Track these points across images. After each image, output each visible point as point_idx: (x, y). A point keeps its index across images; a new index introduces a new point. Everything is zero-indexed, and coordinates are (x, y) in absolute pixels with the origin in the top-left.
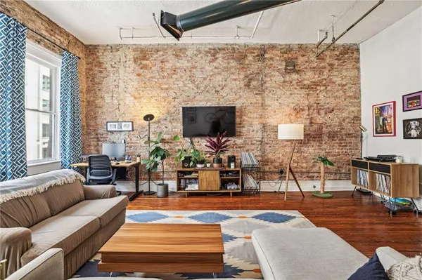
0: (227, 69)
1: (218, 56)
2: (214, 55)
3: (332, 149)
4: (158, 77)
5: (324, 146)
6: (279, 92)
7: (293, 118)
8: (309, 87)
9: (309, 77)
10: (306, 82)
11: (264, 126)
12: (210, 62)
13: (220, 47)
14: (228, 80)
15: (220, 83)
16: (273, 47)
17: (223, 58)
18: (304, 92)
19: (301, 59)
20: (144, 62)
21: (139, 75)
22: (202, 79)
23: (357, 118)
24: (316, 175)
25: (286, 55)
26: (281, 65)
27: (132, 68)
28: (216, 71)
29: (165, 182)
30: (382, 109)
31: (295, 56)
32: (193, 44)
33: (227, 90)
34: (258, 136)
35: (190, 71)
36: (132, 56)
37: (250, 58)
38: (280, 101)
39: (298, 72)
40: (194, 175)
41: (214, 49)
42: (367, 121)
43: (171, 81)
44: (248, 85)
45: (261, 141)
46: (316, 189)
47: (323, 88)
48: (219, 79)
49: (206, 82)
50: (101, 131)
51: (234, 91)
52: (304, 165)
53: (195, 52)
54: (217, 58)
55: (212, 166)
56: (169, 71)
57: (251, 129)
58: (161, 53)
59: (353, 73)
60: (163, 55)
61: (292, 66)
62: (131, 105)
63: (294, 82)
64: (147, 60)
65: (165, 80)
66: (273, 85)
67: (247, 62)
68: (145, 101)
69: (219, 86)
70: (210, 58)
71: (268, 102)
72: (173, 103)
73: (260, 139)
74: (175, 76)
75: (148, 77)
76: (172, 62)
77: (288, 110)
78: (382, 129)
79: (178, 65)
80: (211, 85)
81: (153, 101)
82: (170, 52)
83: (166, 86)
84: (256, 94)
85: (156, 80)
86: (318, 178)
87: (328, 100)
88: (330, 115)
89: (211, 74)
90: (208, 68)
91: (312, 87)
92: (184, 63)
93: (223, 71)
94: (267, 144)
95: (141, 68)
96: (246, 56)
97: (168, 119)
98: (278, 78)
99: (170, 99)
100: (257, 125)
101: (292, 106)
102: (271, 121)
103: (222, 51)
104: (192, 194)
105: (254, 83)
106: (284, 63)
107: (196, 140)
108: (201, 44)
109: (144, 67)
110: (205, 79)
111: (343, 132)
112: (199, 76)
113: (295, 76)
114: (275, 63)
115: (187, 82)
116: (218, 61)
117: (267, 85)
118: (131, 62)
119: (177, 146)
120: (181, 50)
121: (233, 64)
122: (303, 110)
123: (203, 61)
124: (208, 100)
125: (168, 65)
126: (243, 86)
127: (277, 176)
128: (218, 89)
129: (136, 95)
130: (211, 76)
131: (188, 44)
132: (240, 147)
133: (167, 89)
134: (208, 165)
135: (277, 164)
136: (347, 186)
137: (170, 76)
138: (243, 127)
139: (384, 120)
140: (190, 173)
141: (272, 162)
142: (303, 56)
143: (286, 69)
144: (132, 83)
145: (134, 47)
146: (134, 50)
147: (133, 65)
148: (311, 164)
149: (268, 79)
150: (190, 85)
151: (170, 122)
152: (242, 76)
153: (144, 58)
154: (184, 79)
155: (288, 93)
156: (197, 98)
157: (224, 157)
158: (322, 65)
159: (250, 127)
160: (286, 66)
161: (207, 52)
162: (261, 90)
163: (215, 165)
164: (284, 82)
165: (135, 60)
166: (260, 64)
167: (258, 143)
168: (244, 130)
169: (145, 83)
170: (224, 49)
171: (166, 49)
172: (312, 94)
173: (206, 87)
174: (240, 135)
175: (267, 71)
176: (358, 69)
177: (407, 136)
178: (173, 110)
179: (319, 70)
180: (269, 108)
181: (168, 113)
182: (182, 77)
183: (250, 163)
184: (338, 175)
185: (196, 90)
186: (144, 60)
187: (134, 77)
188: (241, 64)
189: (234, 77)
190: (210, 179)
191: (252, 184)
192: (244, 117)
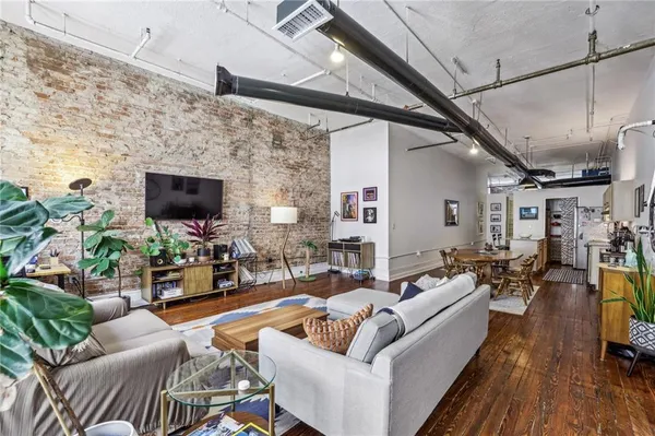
0: (207, 127)
1: (196, 105)
2: (191, 102)
3: (310, 233)
4: (91, 111)
5: (305, 230)
6: (267, 168)
7: (279, 199)
8: (292, 168)
9: (294, 156)
10: (291, 162)
11: (252, 208)
12: (185, 111)
13: (200, 93)
14: (211, 142)
15: (200, 145)
16: (262, 113)
17: (204, 110)
18: (288, 172)
19: (287, 136)
20: (56, 75)
21: (41, 96)
22: (173, 134)
23: (328, 203)
24: (298, 260)
25: (273, 127)
26: (269, 137)
27: (23, 78)
28: (194, 126)
29: (123, 293)
30: (348, 197)
31: (282, 130)
32: (159, 75)
33: (208, 155)
34: (245, 218)
35: (154, 117)
36: (21, 53)
37: (237, 121)
38: (268, 179)
39: (284, 148)
40: (171, 276)
41: (192, 94)
42: (336, 205)
43: (118, 124)
44: (234, 154)
45: (249, 226)
46: (303, 275)
47: (304, 170)
48: (197, 139)
49: (180, 139)
51: (217, 158)
52: (289, 251)
53: (162, 89)
54: (195, 108)
55: (196, 260)
56: (114, 107)
57: (238, 210)
58: (97, 70)
59: (325, 159)
60: (101, 76)
61: (278, 142)
62: (22, 152)
63: (281, 160)
64: (64, 72)
65: (107, 120)
66: (262, 159)
67: (233, 124)
68: (61, 150)
69: (198, 148)
70: (185, 105)
71: (256, 178)
72: (122, 163)
73: (247, 223)
74: (124, 118)
75: (68, 105)
76: (117, 94)
77: (275, 191)
78: (348, 215)
79: (132, 101)
80: (187, 145)
81: (80, 152)
82: (116, 74)
83: (109, 132)
84: (244, 167)
85: (87, 117)
86: (302, 263)
87: (309, 183)
88: (310, 199)
89: (187, 128)
90: (181, 117)
91: (295, 167)
92: (143, 101)
93: (203, 128)
94: (255, 228)
95: (49, 85)
96: (232, 115)
97: (113, 188)
98: (266, 152)
99: (117, 155)
100: (244, 207)
101: (279, 185)
102: (260, 202)
103: (203, 102)
104: (172, 304)
105: (241, 153)
106: (272, 136)
107: (164, 223)
108: (171, 80)
109: (59, 85)
110: (178, 134)
111: (319, 216)
112: (168, 128)
113: (281, 153)
114: (264, 134)
115: (148, 133)
116: (196, 112)
117: (255, 158)
118: (18, 64)
119: (132, 233)
120: (138, 77)
121: (217, 122)
122: (289, 192)
123: (174, 107)
124: (182, 167)
125: (111, 96)
126: (228, 154)
127: (265, 265)
128: (198, 152)
129: (36, 133)
130: (187, 132)
131: (151, 74)
132: (225, 234)
133: (110, 137)
134: (192, 260)
135: (264, 252)
136: (323, 268)
137: (115, 116)
138: (229, 207)
139: (350, 206)
140: (164, 273)
141: (261, 250)
142: (289, 132)
143: (273, 143)
144: (26, 110)
145: (30, 36)
146: (27, 41)
147: (25, 73)
148: (294, 249)
149: (255, 150)
150: (154, 139)
151: (117, 194)
152: (227, 141)
153: (57, 68)
154: (143, 126)
155: (275, 170)
156: (163, 161)
157: (210, 245)
158: (304, 146)
159: (236, 207)
160: (274, 139)
161: (181, 95)
162: (248, 163)
163: (202, 258)
164: (272, 157)
165: (31, 63)
166: (246, 131)
167: (246, 227)
168: (230, 211)
169: (60, 117)
170: (205, 99)
171: (108, 67)
172: (296, 175)
173: (179, 146)
174: (226, 218)
175: (255, 140)
176: (329, 156)
177: (366, 221)
178: (123, 175)
179: (300, 150)
180: (257, 186)
181: (114, 179)
182: (139, 122)
183: (247, 252)
184: (316, 259)
185: (163, 148)
186: (54, 69)
187: (30, 98)
188: (226, 125)
189: (217, 140)
190: (199, 278)
191: (247, 276)
192: (229, 195)
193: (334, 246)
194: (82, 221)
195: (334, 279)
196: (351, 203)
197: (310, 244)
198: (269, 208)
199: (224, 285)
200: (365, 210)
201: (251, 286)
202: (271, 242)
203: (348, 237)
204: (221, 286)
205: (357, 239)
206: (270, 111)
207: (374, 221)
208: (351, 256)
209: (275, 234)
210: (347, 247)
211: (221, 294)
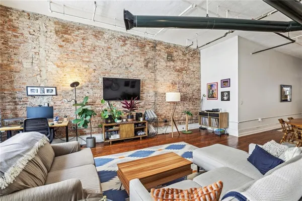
1: (127, 42)
2: (124, 41)
3: (189, 106)
4: (80, 51)
5: (186, 105)
6: (164, 72)
7: (171, 88)
8: (178, 71)
9: (179, 65)
10: (177, 68)
11: (156, 93)
12: (122, 46)
13: (128, 36)
14: (134, 60)
15: (129, 62)
16: (161, 43)
17: (131, 45)
18: (176, 73)
19: (175, 54)
20: (66, 36)
21: (61, 46)
22: (116, 58)
23: (199, 90)
24: (182, 121)
25: (167, 50)
26: (165, 55)
27: (54, 39)
28: (126, 53)
29: (93, 136)
30: (211, 86)
31: (172, 51)
32: (109, 30)
33: (133, 67)
34: (152, 99)
35: (107, 50)
36: (53, 28)
37: (147, 48)
38: (164, 78)
39: (173, 61)
40: (115, 128)
41: (124, 37)
42: (204, 91)
43: (91, 56)
44: (146, 66)
45: (154, 103)
46: (184, 130)
47: (185, 72)
48: (127, 60)
49: (119, 60)
50: (19, 95)
51: (138, 68)
52: (177, 116)
53: (111, 37)
54: (126, 44)
55: (127, 120)
56: (89, 47)
57: (149, 95)
58: (82, 31)
59: (197, 65)
60: (84, 34)
61: (170, 57)
62: (54, 72)
63: (172, 67)
64: (70, 34)
65: (87, 54)
66: (161, 67)
67: (146, 50)
68: (68, 70)
69: (128, 64)
70: (121, 43)
71: (158, 78)
72: (93, 74)
73: (153, 101)
74: (94, 52)
75: (70, 49)
76: (91, 41)
77: (169, 84)
78: (211, 96)
79: (97, 44)
80: (123, 63)
81: (76, 70)
82: (90, 32)
83: (87, 60)
84: (151, 72)
85: (79, 54)
86: (184, 123)
87: (188, 79)
88: (188, 88)
89: (123, 54)
90: (120, 50)
91: (180, 71)
93: (131, 54)
94: (158, 104)
95: (63, 41)
96: (145, 46)
97: (90, 86)
98: (163, 63)
99: (91, 70)
100: (152, 93)
101: (171, 81)
102: (161, 90)
103: (130, 40)
104: (114, 142)
105: (150, 65)
106: (166, 55)
107: (112, 102)
108: (115, 31)
109: (66, 40)
110: (118, 58)
111: (194, 97)
112: (114, 55)
113: (172, 63)
114: (162, 54)
115: (104, 58)
116: (127, 46)
117: (157, 67)
118: (52, 33)
119: (98, 107)
120: (99, 32)
121: (137, 50)
122: (176, 84)
123: (116, 44)
124: (121, 74)
125: (88, 43)
126: (143, 66)
127: (163, 124)
128: (128, 66)
129: (59, 63)
130: (123, 56)
131: (105, 29)
132: (142, 107)
133: (88, 62)
134: (124, 120)
135: (163, 117)
136: (196, 126)
137: (90, 51)
138: (144, 93)
139: (212, 91)
140: (111, 127)
141: (160, 116)
142: (176, 52)
143: (167, 58)
144: (55, 53)
145: (56, 20)
146: (55, 23)
147: (55, 37)
148: (180, 116)
149: (158, 63)
150: (107, 61)
151: (91, 89)
152: (143, 59)
154: (102, 55)
155: (169, 73)
156: (112, 72)
157: (134, 113)
158: (185, 58)
159: (148, 93)
160: (168, 56)
161: (119, 38)
162: (154, 70)
163: (129, 120)
164: (167, 66)
165: (57, 32)
166: (153, 53)
168: (144, 96)
169: (68, 55)
170: (131, 38)
171: (87, 29)
172: (180, 75)
173: (119, 64)
174: (142, 99)
175: (157, 58)
176: (200, 63)
177: (223, 100)
178: (93, 79)
179: (183, 61)
180: (159, 82)
181: (90, 82)
182: (100, 54)
183: (153, 117)
184: (192, 121)
185: (111, 66)
186: (65, 34)
187: (56, 47)
188: (142, 51)
189: (137, 59)
190: (127, 130)
191: (153, 130)
192: (144, 87)
193: (203, 114)
194: (76, 101)
195: (203, 133)
196: (213, 89)
197: (188, 113)
198: (165, 93)
199: (141, 134)
200: (222, 93)
201: (155, 135)
202: (166, 112)
203: (211, 109)
204: (139, 134)
205: (217, 110)
206: (165, 42)
207: (228, 99)
208: (213, 120)
209: (168, 107)
210: (210, 115)
211: (139, 138)
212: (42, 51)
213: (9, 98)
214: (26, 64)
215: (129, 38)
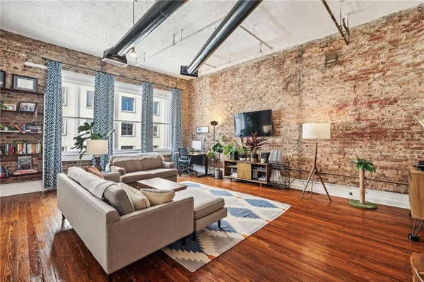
0: (268, 77)
1: (261, 67)
2: (258, 68)
4: (222, 93)
6: (318, 90)
8: (355, 78)
9: (356, 66)
10: (352, 73)
11: (301, 126)
12: (255, 74)
14: (269, 86)
15: (263, 90)
16: (311, 45)
17: (265, 68)
18: (348, 85)
19: (346, 48)
20: (215, 84)
21: (212, 94)
22: (249, 90)
25: (326, 49)
26: (321, 61)
27: (209, 90)
28: (259, 80)
31: (337, 46)
32: (243, 63)
33: (268, 95)
34: (296, 135)
35: (242, 85)
36: (208, 82)
37: (288, 62)
38: (319, 99)
39: (341, 64)
41: (258, 63)
43: (230, 95)
44: (286, 88)
45: (298, 141)
46: (355, 198)
48: (261, 88)
49: (253, 91)
50: (194, 133)
51: (273, 95)
53: (245, 69)
54: (260, 70)
56: (228, 88)
57: (289, 129)
58: (224, 75)
60: (225, 77)
61: (333, 60)
62: (208, 115)
63: (336, 76)
65: (226, 94)
66: (311, 83)
67: (285, 66)
69: (262, 93)
70: (255, 70)
71: (306, 101)
73: (297, 138)
74: (231, 91)
75: (217, 94)
76: (230, 81)
77: (329, 108)
79: (234, 82)
80: (256, 94)
82: (229, 73)
83: (227, 99)
84: (294, 95)
85: (221, 96)
88: (391, 108)
89: (256, 84)
90: (253, 79)
92: (237, 80)
93: (265, 79)
94: (304, 143)
95: (213, 89)
96: (284, 61)
97: (228, 123)
98: (317, 75)
99: (229, 108)
101: (333, 102)
103: (264, 63)
105: (292, 85)
106: (324, 58)
108: (248, 62)
109: (215, 88)
110: (251, 89)
112: (247, 88)
113: (337, 69)
115: (239, 94)
116: (261, 72)
117: (305, 84)
118: (208, 86)
120: (235, 70)
121: (273, 71)
123: (250, 75)
124: (254, 106)
125: (228, 83)
126: (281, 90)
128: (261, 95)
129: (211, 108)
130: (256, 86)
131: (240, 64)
132: (278, 146)
133: (227, 101)
137: (229, 91)
138: (282, 127)
141: (309, 162)
143: (326, 64)
144: (209, 100)
145: (210, 75)
146: (210, 77)
147: (209, 88)
149: (306, 78)
150: (242, 96)
152: (281, 81)
153: (215, 82)
154: (238, 92)
155: (329, 89)
159: (287, 126)
160: (326, 60)
161: (253, 67)
162: (298, 92)
164: (324, 78)
165: (210, 84)
166: (297, 65)
167: (295, 142)
168: (282, 130)
169: (215, 99)
170: (266, 61)
171: (227, 72)
172: (359, 86)
173: (252, 95)
174: (278, 135)
175: (305, 70)
180: (307, 108)
181: (228, 119)
182: (236, 90)
185: (245, 99)
187: (209, 96)
188: (279, 70)
189: (273, 83)
190: (244, 170)
192: (282, 119)
199: (260, 179)
206: (321, 37)
209: (328, 150)
212: (203, 102)
213: (191, 136)
214: (197, 113)
215: (262, 61)
